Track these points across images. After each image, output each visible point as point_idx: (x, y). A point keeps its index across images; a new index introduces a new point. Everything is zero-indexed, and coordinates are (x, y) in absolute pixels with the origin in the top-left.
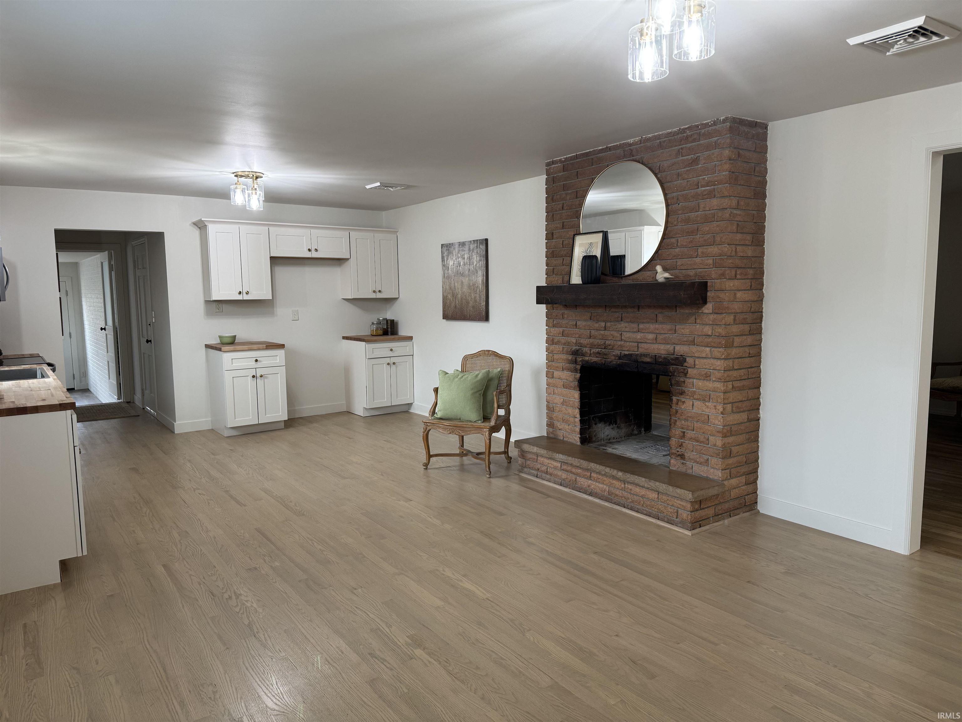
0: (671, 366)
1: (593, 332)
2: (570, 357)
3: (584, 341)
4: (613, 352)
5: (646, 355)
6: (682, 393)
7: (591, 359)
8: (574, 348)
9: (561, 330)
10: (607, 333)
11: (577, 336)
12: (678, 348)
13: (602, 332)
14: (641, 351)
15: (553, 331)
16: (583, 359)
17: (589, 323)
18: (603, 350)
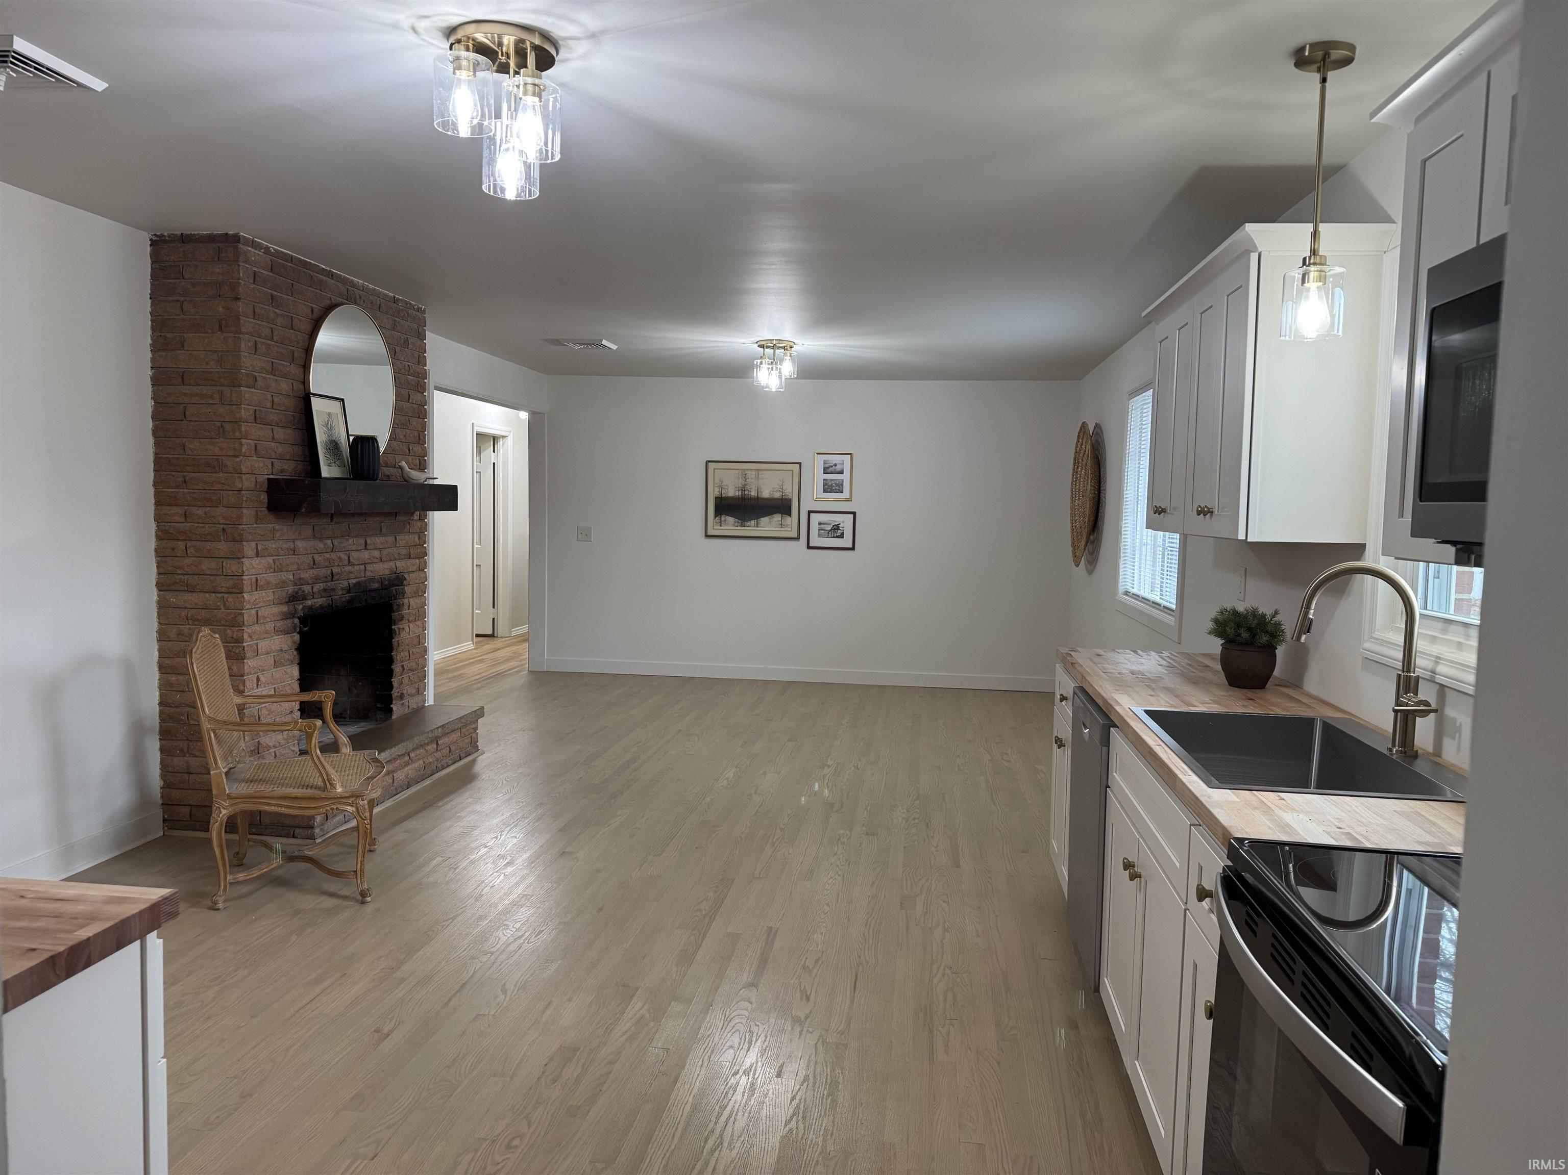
0: (394, 588)
1: (316, 556)
2: (285, 608)
3: (307, 575)
4: (339, 584)
5: (372, 580)
6: (402, 618)
7: (315, 603)
8: (291, 589)
9: (270, 559)
10: (334, 556)
11: (295, 567)
12: (399, 564)
13: (327, 556)
14: (368, 574)
15: (257, 564)
16: (304, 604)
17: (313, 543)
18: (329, 584)
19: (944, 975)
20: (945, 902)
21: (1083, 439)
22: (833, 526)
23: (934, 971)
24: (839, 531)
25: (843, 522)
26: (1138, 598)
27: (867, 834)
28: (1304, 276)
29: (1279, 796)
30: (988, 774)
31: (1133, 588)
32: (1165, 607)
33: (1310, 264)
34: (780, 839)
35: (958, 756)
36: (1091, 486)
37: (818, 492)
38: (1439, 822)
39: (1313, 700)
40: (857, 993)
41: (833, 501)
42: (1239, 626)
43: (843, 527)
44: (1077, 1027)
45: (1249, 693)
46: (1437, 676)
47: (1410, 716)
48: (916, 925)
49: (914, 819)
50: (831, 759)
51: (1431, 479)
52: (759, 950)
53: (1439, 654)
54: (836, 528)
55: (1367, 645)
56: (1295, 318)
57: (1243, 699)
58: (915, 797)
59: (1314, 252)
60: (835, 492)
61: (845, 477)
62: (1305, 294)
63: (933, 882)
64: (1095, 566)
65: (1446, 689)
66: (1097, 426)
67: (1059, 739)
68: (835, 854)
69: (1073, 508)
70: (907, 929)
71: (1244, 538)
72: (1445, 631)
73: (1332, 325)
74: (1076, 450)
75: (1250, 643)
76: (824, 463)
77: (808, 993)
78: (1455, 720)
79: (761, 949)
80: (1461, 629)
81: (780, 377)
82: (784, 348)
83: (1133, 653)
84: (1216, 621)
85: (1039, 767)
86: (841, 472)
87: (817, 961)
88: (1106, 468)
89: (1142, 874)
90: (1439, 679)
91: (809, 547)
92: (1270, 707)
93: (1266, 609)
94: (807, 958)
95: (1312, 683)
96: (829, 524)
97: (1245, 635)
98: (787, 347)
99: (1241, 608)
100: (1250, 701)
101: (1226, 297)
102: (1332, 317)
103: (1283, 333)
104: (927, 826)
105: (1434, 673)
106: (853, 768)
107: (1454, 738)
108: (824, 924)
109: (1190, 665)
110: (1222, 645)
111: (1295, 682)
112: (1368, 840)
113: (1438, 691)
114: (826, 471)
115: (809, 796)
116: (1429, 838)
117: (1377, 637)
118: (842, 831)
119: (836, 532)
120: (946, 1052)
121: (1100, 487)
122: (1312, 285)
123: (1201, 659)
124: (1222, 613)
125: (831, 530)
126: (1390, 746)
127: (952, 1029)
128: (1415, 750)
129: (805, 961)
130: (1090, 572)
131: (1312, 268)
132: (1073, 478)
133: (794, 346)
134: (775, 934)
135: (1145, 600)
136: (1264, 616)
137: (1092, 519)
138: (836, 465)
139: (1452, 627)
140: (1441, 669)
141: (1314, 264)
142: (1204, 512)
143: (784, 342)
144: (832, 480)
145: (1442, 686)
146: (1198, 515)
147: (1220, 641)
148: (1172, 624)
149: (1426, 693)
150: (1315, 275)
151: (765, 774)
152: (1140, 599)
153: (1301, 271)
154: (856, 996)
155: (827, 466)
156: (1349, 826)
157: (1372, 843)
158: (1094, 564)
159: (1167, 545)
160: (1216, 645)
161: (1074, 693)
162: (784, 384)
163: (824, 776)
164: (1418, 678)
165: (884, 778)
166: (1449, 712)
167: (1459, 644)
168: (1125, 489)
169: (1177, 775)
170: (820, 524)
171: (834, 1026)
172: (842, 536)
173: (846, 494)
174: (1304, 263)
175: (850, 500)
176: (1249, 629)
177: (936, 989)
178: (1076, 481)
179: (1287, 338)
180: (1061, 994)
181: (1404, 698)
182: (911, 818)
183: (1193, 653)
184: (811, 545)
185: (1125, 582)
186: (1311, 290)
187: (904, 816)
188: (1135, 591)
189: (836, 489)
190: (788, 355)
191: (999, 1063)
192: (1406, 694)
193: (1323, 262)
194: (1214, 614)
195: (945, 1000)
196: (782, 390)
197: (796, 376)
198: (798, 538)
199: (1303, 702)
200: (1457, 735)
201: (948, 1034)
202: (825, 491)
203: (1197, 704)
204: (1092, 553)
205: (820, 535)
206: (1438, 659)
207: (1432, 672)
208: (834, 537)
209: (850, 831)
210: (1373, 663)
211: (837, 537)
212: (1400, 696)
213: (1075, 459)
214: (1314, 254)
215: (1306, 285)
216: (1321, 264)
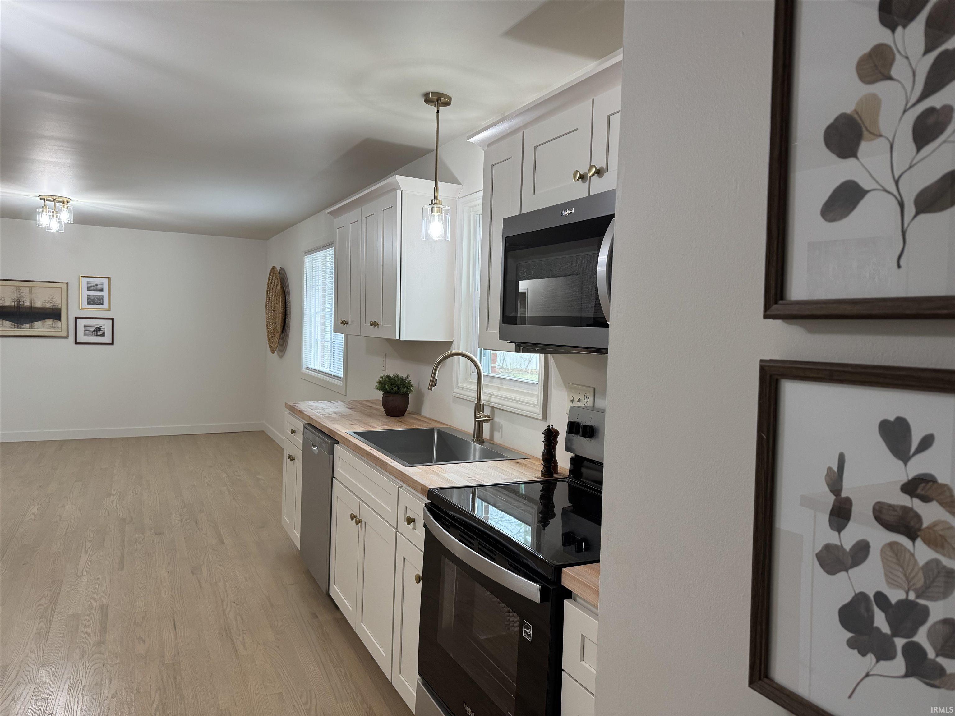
19: (231, 607)
20: (220, 566)
21: (273, 276)
22: (96, 328)
23: (225, 607)
24: (101, 332)
25: (104, 325)
26: (316, 371)
27: (156, 534)
28: (432, 209)
29: (438, 467)
30: (228, 485)
31: (311, 365)
32: (334, 376)
33: (434, 203)
34: (91, 547)
35: (205, 477)
36: (281, 305)
37: (83, 303)
38: (505, 469)
39: (429, 420)
40: (177, 630)
41: (94, 310)
42: (392, 384)
43: (104, 329)
44: (317, 617)
45: (399, 419)
46: (491, 403)
47: (481, 423)
48: (206, 582)
49: (186, 520)
50: (114, 490)
51: (507, 314)
52: (98, 621)
53: (491, 392)
54: (98, 329)
55: (456, 390)
56: (428, 229)
57: (397, 422)
58: (183, 506)
59: (436, 198)
60: (97, 304)
61: (105, 294)
62: (432, 217)
63: (210, 555)
64: (285, 353)
65: (495, 409)
66: (281, 269)
67: (290, 456)
68: (136, 550)
69: (267, 318)
70: (201, 587)
71: (399, 339)
72: (491, 382)
73: (445, 234)
74: (268, 282)
75: (397, 393)
76: (88, 284)
77: (143, 638)
78: (499, 423)
79: (99, 619)
80: (499, 381)
81: (60, 222)
82: (62, 202)
83: (329, 402)
84: (380, 382)
85: (260, 477)
86: (102, 290)
87: (144, 618)
88: (289, 294)
89: (363, 520)
90: (492, 405)
91: (76, 343)
92: (412, 425)
93: (403, 375)
94: (135, 618)
95: (426, 411)
96: (93, 327)
97: (395, 389)
98: (65, 202)
99: (391, 375)
100: (401, 423)
101: (382, 211)
102: (445, 230)
103: (423, 237)
104: (196, 522)
105: (490, 402)
106: (132, 494)
107: (499, 432)
108: (142, 595)
109: (362, 406)
110: (382, 394)
111: (418, 412)
112: (483, 481)
113: (491, 411)
114: (89, 289)
115: (105, 516)
116: (506, 477)
117: (460, 386)
118: (137, 536)
119: (98, 331)
120: (245, 649)
121: (286, 306)
122: (436, 214)
123: (365, 403)
124: (382, 378)
125: (94, 331)
126: (473, 438)
127: (245, 636)
128: (483, 439)
129: (135, 620)
130: (281, 357)
131: (435, 205)
132: (267, 300)
133: (70, 201)
134: (107, 608)
135: (320, 372)
136: (402, 378)
137: (282, 325)
138: (97, 285)
139: (495, 380)
140: (493, 400)
141: (436, 203)
142: (375, 324)
143: (62, 198)
144: (94, 296)
145: (493, 408)
146: (371, 326)
147: (382, 393)
148: (341, 385)
149: (487, 411)
150: (437, 209)
151: (64, 506)
152: (317, 371)
153: (430, 206)
154: (177, 632)
155: (90, 285)
156: (473, 476)
157: (486, 482)
158: (284, 351)
159: (333, 340)
160: (379, 395)
161: (304, 427)
162: (63, 228)
163: (112, 502)
164: (483, 405)
165: (158, 498)
166: (496, 419)
167: (499, 388)
168: (305, 308)
169: (387, 463)
170: (85, 326)
171: (168, 653)
172: (103, 335)
173: (106, 305)
174: (432, 203)
175: (109, 310)
176: (397, 386)
177: (229, 616)
178: (269, 301)
179: (425, 239)
180: (304, 602)
181: (478, 415)
182: (184, 520)
183: (360, 400)
184: (78, 341)
185: (306, 362)
186: (435, 216)
187: (179, 519)
188: (312, 367)
189: (98, 302)
190: (66, 207)
191: (278, 647)
192: (479, 413)
193: (440, 203)
194: (378, 378)
195: (236, 620)
196: (62, 232)
197: (72, 222)
198: (67, 337)
199: (425, 422)
200: (501, 430)
201: (244, 639)
202: (89, 303)
203: (377, 427)
204: (282, 345)
205: (85, 335)
206: (491, 395)
207: (489, 402)
208: (96, 336)
209: (143, 534)
210: (458, 399)
211: (99, 335)
212: (476, 414)
213: (268, 288)
214: (436, 199)
215: (433, 213)
216: (439, 204)
